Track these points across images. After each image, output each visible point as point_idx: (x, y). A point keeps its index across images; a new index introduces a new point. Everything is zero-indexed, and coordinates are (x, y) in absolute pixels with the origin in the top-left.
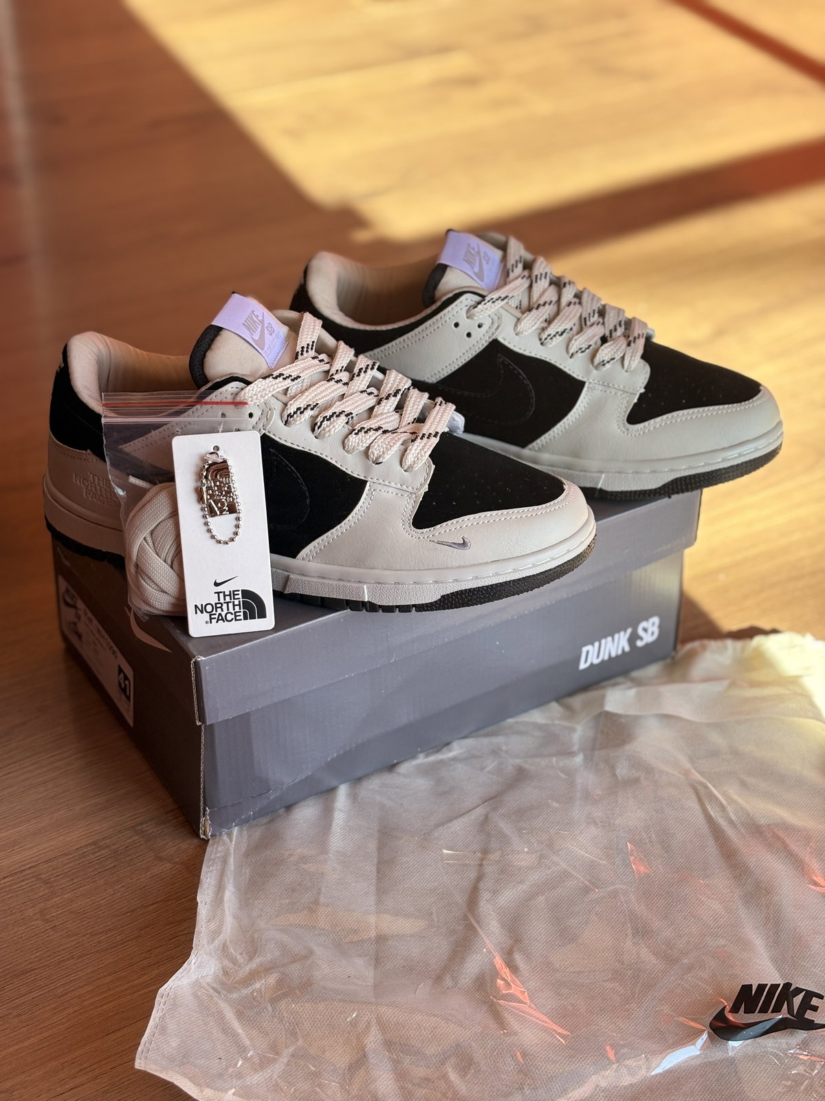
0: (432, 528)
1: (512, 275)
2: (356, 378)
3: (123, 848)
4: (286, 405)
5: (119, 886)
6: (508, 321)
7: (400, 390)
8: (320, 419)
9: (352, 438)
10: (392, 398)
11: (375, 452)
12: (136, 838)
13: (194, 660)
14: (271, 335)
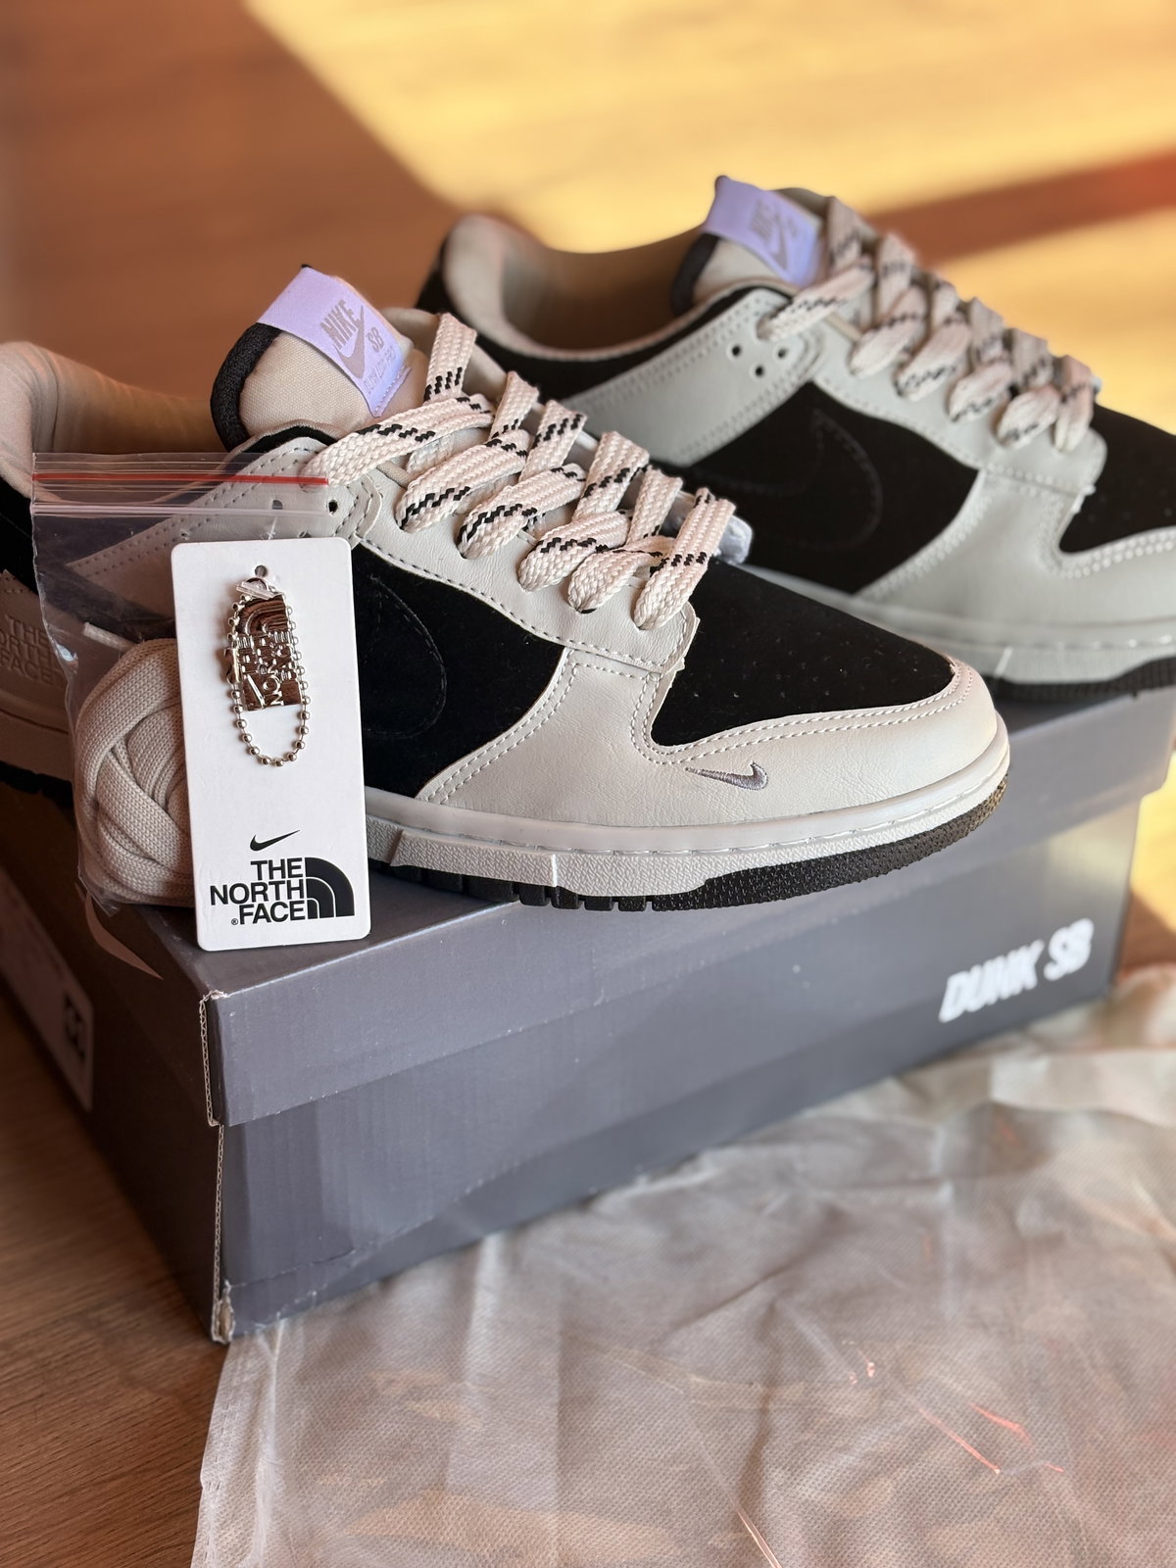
0: (692, 745)
1: (840, 263)
2: (542, 444)
3: (59, 1357)
4: (404, 487)
5: (50, 1437)
6: (836, 345)
7: (628, 470)
8: (472, 519)
9: (537, 559)
10: (613, 486)
11: (581, 589)
12: (86, 1336)
13: (205, 999)
14: (377, 350)
